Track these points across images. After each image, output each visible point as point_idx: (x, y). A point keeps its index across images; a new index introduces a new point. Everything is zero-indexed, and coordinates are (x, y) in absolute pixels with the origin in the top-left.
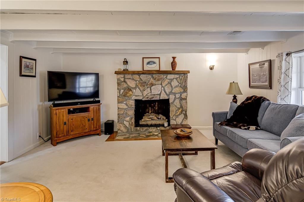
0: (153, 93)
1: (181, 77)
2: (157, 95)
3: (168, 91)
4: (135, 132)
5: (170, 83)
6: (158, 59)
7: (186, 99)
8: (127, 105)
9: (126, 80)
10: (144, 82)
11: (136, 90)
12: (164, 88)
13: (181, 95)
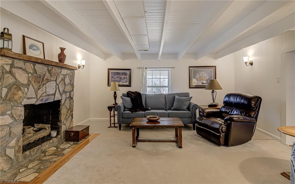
0: (48, 93)
1: (71, 73)
2: (51, 95)
3: (61, 90)
4: (24, 161)
5: (63, 80)
6: (42, 44)
7: (73, 98)
8: (13, 116)
9: (14, 70)
10: (38, 76)
11: (28, 89)
12: (58, 86)
13: (70, 94)
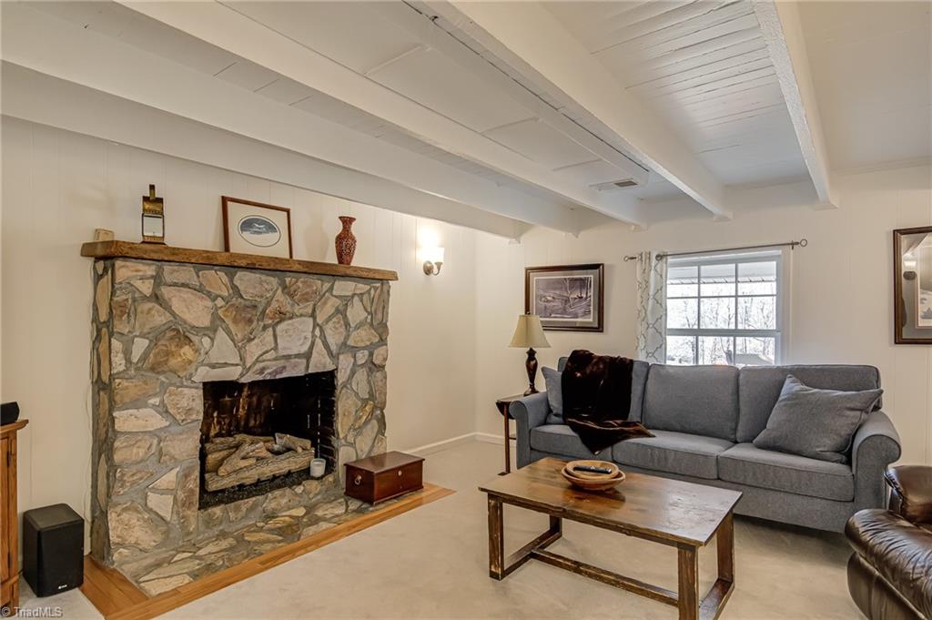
0: (282, 352)
1: (372, 291)
2: (298, 356)
3: (334, 341)
4: (204, 533)
5: (341, 312)
6: (285, 213)
7: (383, 367)
8: (167, 412)
9: (166, 292)
10: (248, 303)
11: (212, 340)
12: (322, 331)
13: (371, 354)
